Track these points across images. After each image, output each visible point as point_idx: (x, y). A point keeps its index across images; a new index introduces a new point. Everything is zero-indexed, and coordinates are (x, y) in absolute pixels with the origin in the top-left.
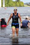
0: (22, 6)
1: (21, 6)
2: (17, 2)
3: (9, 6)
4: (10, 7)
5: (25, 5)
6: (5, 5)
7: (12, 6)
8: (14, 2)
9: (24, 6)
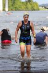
0: (36, 10)
1: (34, 10)
2: (28, 3)
3: (14, 9)
4: (16, 10)
5: (41, 8)
6: (9, 7)
7: (20, 9)
8: (23, 3)
9: (38, 10)
